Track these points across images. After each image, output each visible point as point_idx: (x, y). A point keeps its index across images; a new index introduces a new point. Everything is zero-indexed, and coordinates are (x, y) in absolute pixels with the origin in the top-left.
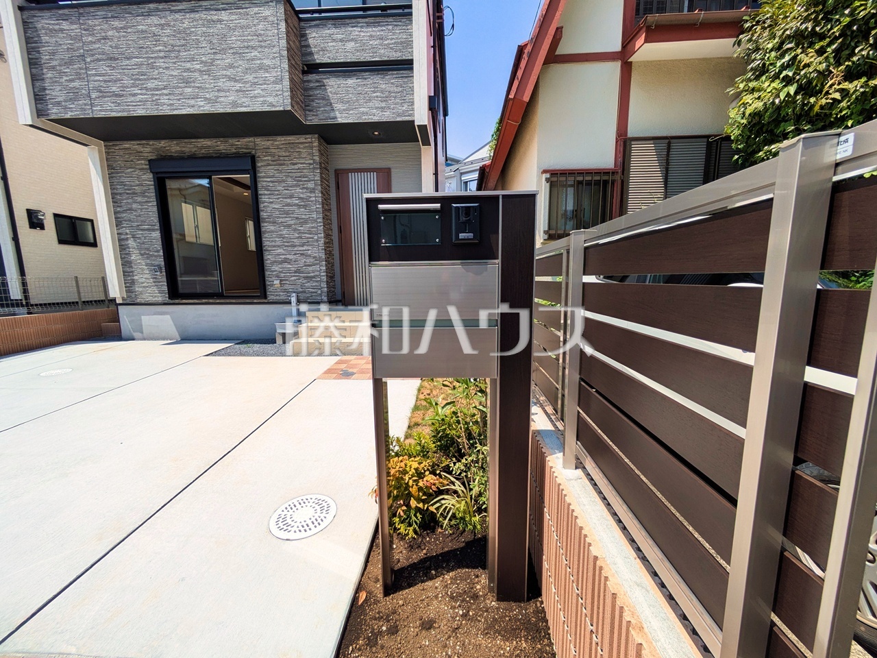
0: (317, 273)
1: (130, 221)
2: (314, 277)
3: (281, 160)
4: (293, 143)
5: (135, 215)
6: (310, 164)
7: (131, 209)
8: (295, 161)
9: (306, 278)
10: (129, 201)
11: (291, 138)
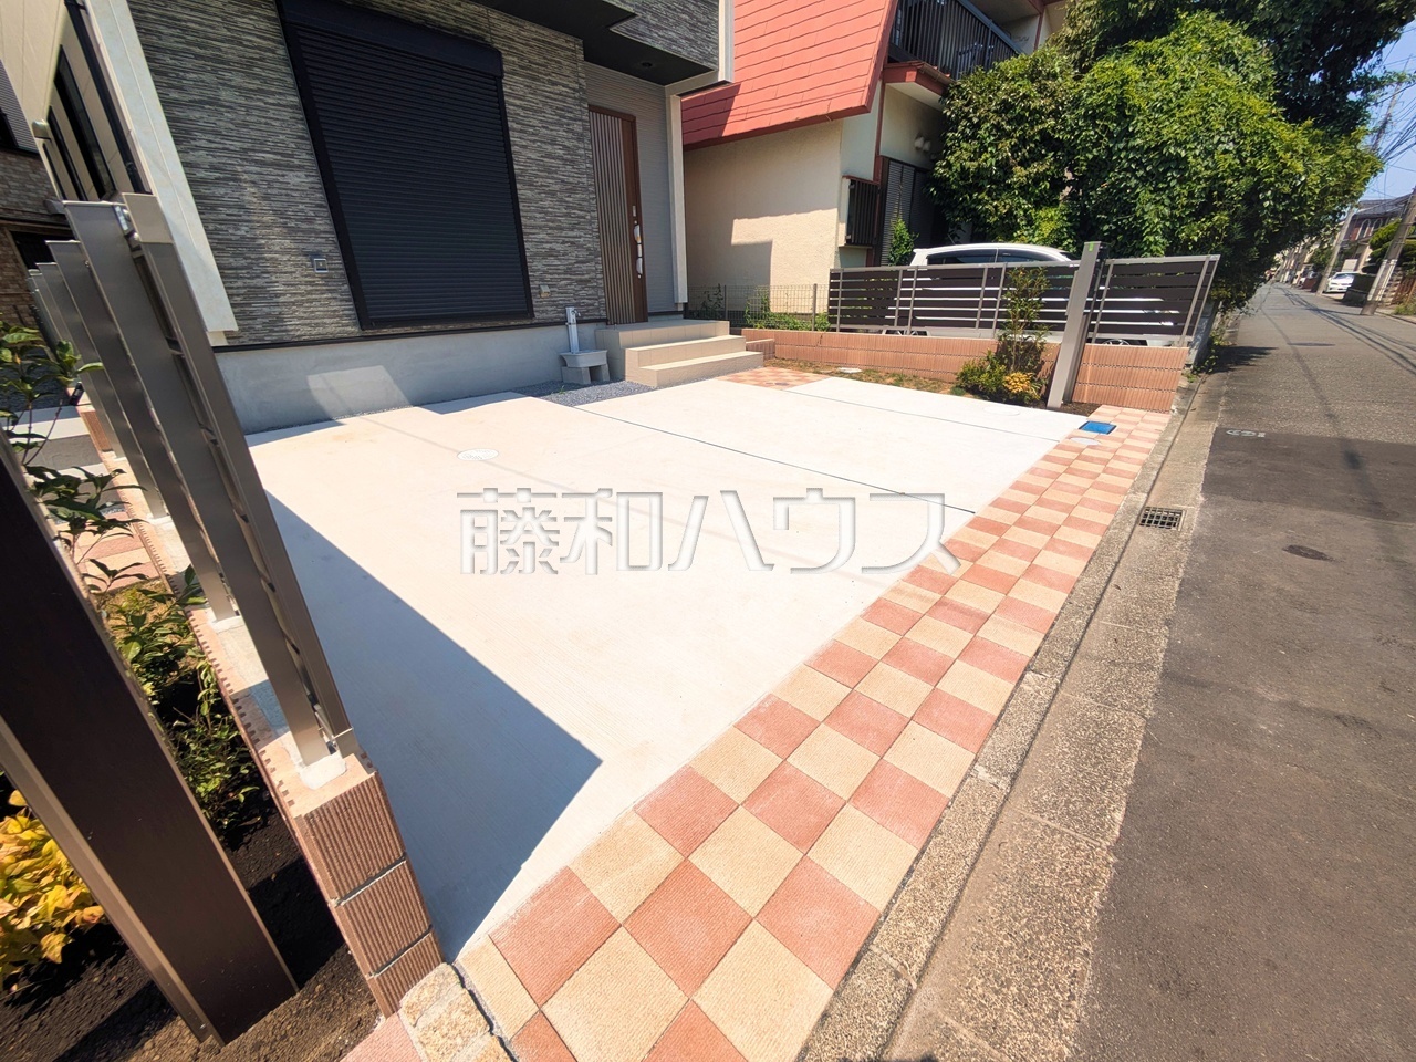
0: (592, 275)
1: (218, 133)
2: (588, 281)
3: (532, 70)
4: (549, 43)
5: (231, 121)
6: (574, 89)
7: (215, 102)
8: (555, 78)
9: (580, 282)
10: (207, 77)
11: (547, 33)
